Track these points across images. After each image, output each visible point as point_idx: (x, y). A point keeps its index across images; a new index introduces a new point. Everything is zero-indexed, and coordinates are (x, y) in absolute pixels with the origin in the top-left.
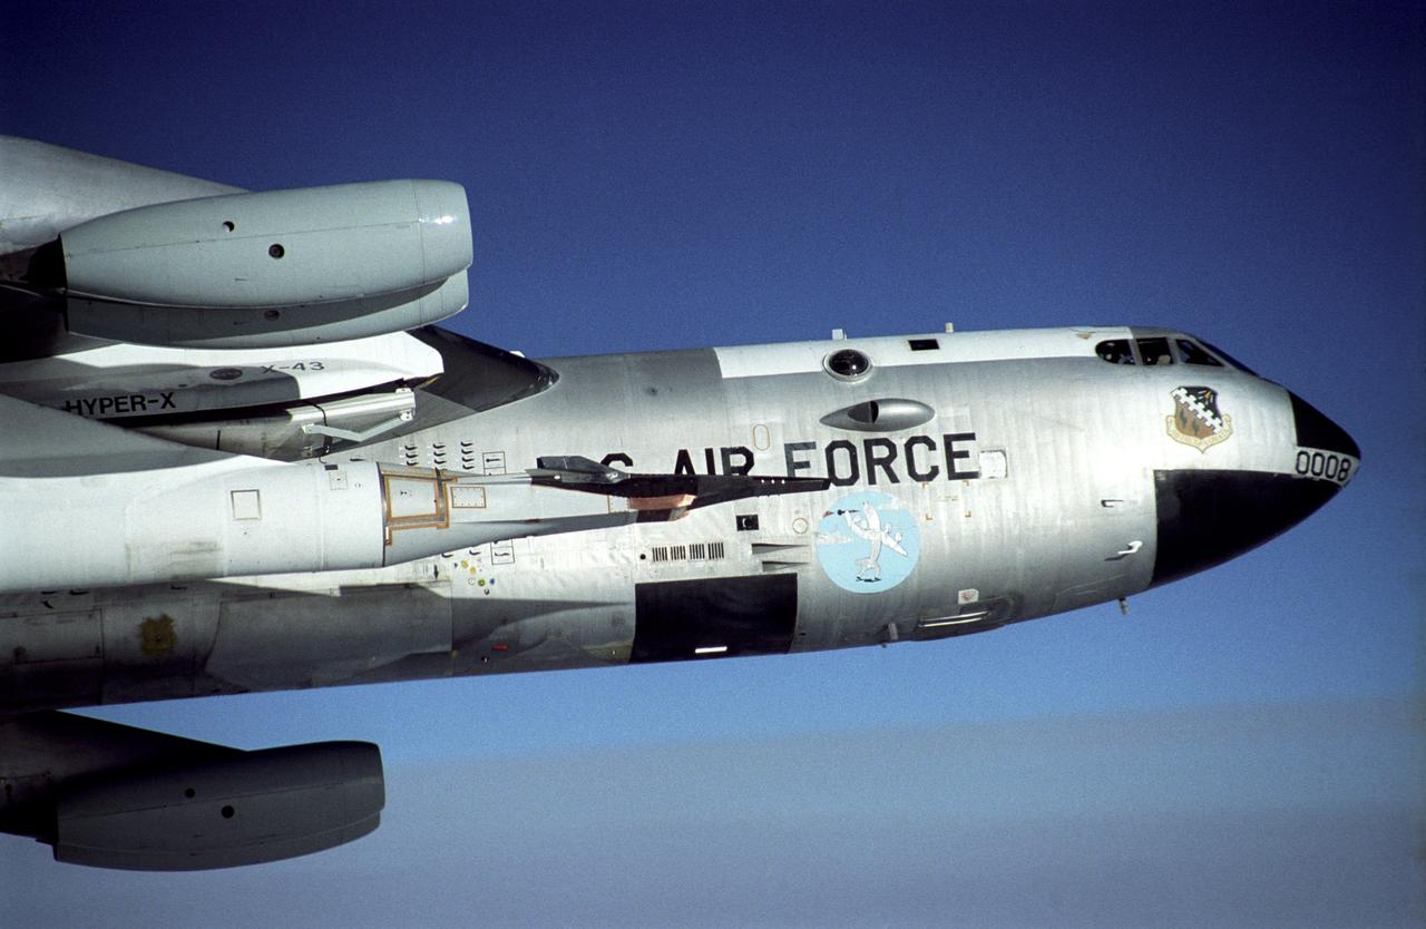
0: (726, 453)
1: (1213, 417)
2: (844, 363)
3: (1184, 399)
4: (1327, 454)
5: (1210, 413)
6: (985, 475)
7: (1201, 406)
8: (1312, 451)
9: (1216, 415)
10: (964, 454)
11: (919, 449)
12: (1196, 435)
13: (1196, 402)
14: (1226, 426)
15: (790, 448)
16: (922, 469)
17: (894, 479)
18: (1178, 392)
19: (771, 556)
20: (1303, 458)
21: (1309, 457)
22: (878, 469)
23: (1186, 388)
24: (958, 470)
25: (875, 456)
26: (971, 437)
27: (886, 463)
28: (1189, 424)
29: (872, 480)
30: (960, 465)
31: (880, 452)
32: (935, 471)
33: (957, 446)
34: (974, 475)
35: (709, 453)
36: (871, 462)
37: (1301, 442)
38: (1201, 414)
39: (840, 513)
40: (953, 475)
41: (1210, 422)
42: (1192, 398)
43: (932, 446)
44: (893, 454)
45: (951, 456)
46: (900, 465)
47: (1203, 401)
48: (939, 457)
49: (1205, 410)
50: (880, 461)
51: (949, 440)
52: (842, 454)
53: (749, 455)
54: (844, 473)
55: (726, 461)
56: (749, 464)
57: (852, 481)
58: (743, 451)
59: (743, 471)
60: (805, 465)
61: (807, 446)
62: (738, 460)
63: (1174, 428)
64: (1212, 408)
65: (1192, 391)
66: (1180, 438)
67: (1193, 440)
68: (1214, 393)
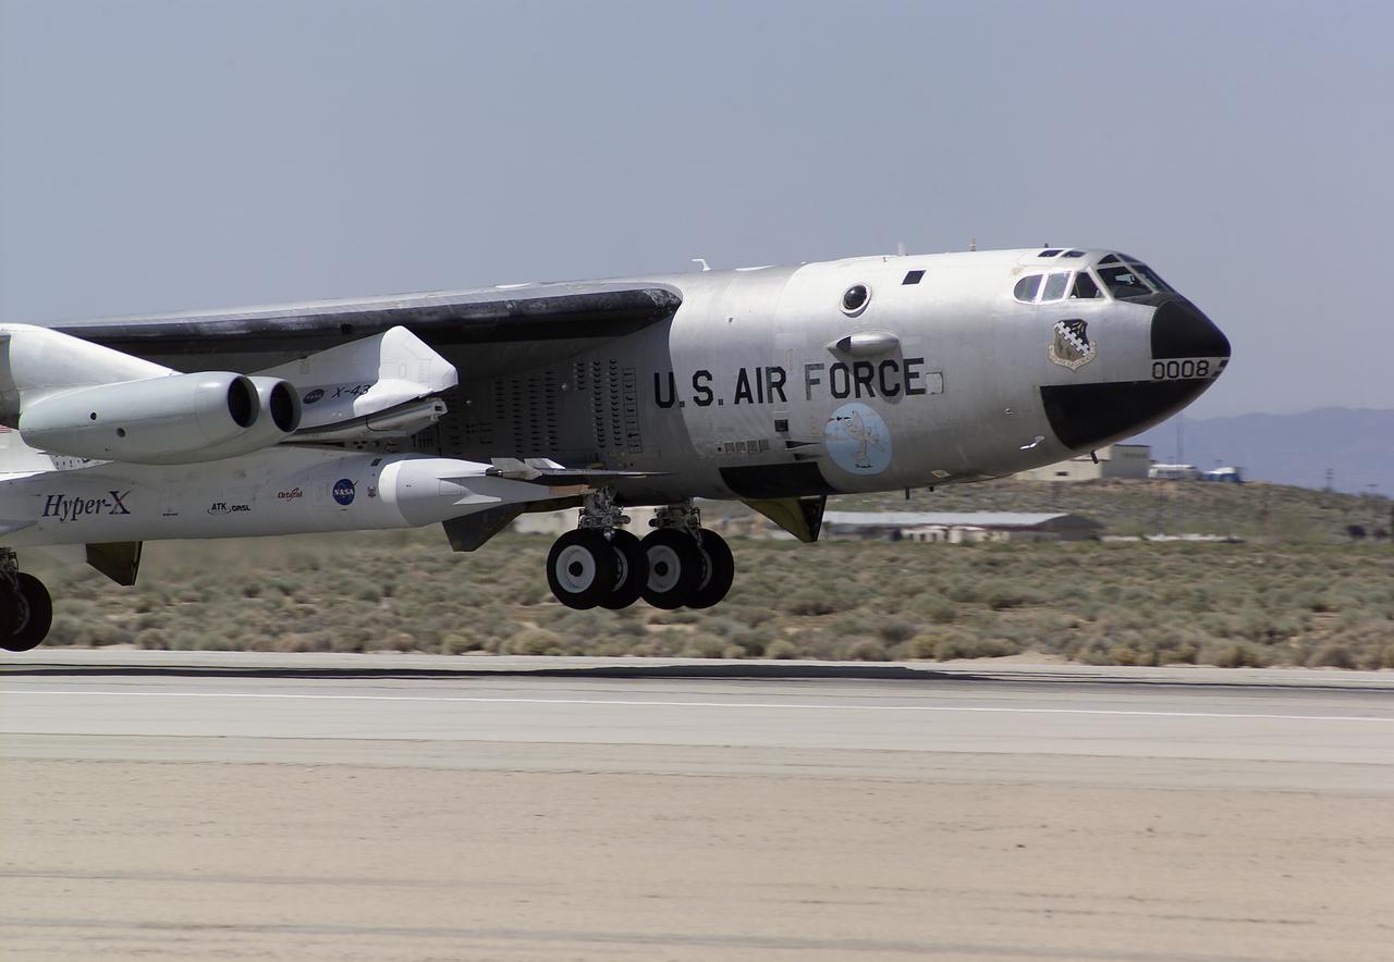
0: (768, 371)
1: (1083, 344)
2: (856, 298)
3: (1062, 330)
4: (1181, 361)
5: (1080, 341)
6: (929, 392)
7: (1074, 335)
8: (1165, 361)
9: (1085, 341)
10: (916, 375)
11: (888, 370)
12: (1069, 358)
13: (1070, 333)
14: (1092, 349)
15: (809, 368)
16: (889, 386)
17: (872, 395)
18: (1058, 325)
19: (798, 449)
20: (1159, 367)
21: (1163, 366)
22: (862, 385)
23: (1065, 322)
24: (912, 387)
25: (860, 376)
26: (920, 361)
27: (867, 381)
28: (1064, 351)
29: (858, 395)
30: (914, 384)
31: (864, 372)
32: (897, 386)
33: (912, 368)
34: (922, 391)
35: (759, 370)
36: (858, 380)
37: (1155, 356)
38: (1074, 341)
39: (839, 419)
40: (910, 392)
41: (1080, 347)
42: (1068, 329)
43: (896, 369)
44: (871, 375)
45: (908, 376)
46: (875, 383)
47: (1075, 331)
48: (899, 377)
49: (1076, 338)
50: (863, 380)
51: (906, 363)
52: (840, 373)
53: (783, 374)
54: (841, 388)
55: (769, 378)
56: (783, 380)
57: (845, 395)
58: (779, 370)
59: (779, 385)
60: (816, 382)
61: (819, 367)
62: (776, 377)
63: (1053, 353)
64: (1082, 336)
65: (1068, 323)
66: (1058, 361)
67: (1067, 362)
68: (1085, 325)
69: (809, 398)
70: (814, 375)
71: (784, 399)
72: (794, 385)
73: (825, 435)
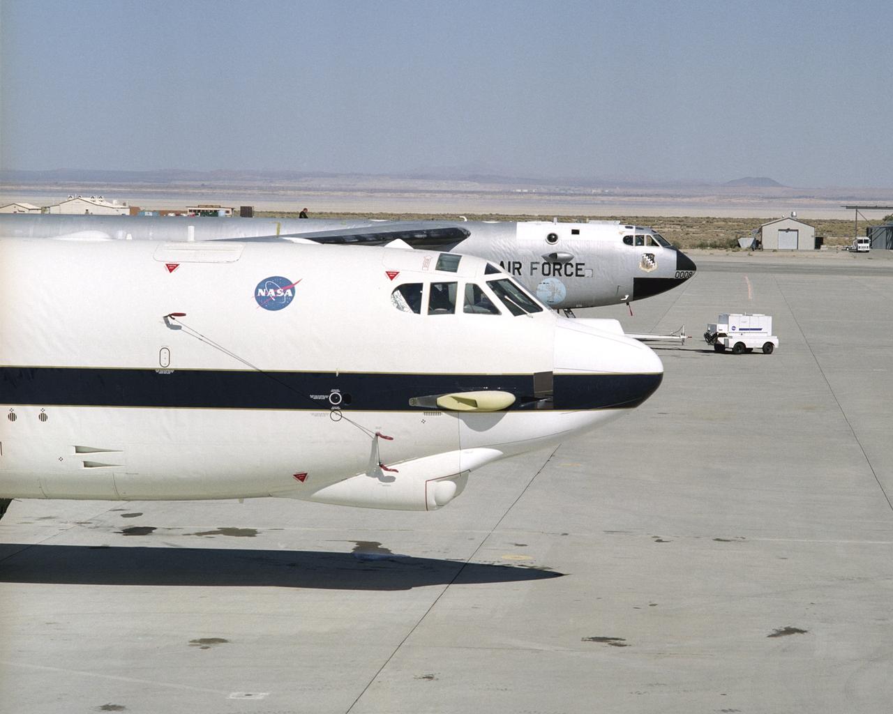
0: (514, 263)
2: (552, 238)
3: (645, 257)
4: (685, 271)
5: (652, 262)
6: (586, 276)
7: (650, 259)
8: (680, 271)
9: (654, 262)
10: (581, 269)
11: (568, 266)
12: (647, 268)
14: (655, 265)
15: (532, 263)
16: (568, 273)
17: (560, 275)
18: (643, 255)
20: (678, 273)
22: (556, 272)
24: (579, 274)
26: (583, 264)
27: (559, 270)
28: (645, 265)
29: (554, 275)
30: (579, 273)
31: (557, 267)
32: (572, 273)
33: (579, 267)
34: (583, 276)
35: (509, 263)
36: (555, 269)
37: (677, 270)
38: (649, 262)
39: (544, 283)
40: (577, 275)
41: (651, 264)
42: (648, 257)
43: (572, 266)
44: (561, 268)
45: (577, 269)
46: (562, 271)
48: (574, 270)
50: (557, 269)
51: (577, 264)
52: (546, 267)
53: (520, 265)
54: (546, 272)
55: (514, 265)
56: (520, 267)
57: (548, 275)
58: (519, 263)
59: (518, 269)
60: (536, 269)
61: (537, 263)
62: (517, 266)
63: (641, 266)
64: (653, 260)
65: (647, 255)
66: (643, 269)
67: (646, 270)
68: (654, 256)
69: (532, 274)
70: (534, 266)
71: (520, 274)
72: (525, 269)
73: (537, 289)
